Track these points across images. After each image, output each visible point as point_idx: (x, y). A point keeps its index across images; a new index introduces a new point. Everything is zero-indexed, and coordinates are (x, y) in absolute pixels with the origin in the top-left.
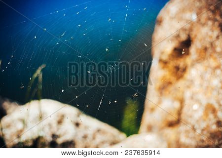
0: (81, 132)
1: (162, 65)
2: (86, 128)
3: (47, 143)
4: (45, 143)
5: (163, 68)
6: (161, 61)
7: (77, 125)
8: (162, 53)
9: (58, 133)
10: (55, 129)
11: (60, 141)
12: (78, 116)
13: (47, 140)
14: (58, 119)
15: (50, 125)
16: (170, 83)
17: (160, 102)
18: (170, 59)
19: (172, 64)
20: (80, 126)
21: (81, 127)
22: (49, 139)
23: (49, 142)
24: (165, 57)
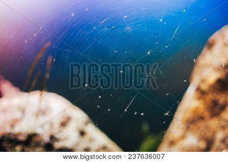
0: (84, 143)
1: (199, 95)
2: (91, 140)
3: (42, 143)
4: (40, 142)
5: (199, 98)
6: (198, 89)
7: (82, 133)
8: (203, 81)
9: (57, 136)
10: (55, 131)
11: (57, 145)
12: (86, 124)
13: (43, 140)
14: (63, 120)
15: (52, 125)
16: (202, 118)
17: (183, 137)
18: (209, 90)
19: (210, 97)
20: (85, 136)
21: (86, 138)
22: (46, 139)
23: (44, 143)
24: (204, 87)
